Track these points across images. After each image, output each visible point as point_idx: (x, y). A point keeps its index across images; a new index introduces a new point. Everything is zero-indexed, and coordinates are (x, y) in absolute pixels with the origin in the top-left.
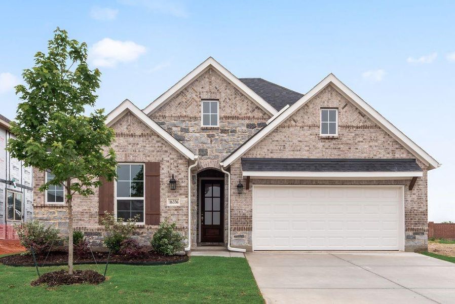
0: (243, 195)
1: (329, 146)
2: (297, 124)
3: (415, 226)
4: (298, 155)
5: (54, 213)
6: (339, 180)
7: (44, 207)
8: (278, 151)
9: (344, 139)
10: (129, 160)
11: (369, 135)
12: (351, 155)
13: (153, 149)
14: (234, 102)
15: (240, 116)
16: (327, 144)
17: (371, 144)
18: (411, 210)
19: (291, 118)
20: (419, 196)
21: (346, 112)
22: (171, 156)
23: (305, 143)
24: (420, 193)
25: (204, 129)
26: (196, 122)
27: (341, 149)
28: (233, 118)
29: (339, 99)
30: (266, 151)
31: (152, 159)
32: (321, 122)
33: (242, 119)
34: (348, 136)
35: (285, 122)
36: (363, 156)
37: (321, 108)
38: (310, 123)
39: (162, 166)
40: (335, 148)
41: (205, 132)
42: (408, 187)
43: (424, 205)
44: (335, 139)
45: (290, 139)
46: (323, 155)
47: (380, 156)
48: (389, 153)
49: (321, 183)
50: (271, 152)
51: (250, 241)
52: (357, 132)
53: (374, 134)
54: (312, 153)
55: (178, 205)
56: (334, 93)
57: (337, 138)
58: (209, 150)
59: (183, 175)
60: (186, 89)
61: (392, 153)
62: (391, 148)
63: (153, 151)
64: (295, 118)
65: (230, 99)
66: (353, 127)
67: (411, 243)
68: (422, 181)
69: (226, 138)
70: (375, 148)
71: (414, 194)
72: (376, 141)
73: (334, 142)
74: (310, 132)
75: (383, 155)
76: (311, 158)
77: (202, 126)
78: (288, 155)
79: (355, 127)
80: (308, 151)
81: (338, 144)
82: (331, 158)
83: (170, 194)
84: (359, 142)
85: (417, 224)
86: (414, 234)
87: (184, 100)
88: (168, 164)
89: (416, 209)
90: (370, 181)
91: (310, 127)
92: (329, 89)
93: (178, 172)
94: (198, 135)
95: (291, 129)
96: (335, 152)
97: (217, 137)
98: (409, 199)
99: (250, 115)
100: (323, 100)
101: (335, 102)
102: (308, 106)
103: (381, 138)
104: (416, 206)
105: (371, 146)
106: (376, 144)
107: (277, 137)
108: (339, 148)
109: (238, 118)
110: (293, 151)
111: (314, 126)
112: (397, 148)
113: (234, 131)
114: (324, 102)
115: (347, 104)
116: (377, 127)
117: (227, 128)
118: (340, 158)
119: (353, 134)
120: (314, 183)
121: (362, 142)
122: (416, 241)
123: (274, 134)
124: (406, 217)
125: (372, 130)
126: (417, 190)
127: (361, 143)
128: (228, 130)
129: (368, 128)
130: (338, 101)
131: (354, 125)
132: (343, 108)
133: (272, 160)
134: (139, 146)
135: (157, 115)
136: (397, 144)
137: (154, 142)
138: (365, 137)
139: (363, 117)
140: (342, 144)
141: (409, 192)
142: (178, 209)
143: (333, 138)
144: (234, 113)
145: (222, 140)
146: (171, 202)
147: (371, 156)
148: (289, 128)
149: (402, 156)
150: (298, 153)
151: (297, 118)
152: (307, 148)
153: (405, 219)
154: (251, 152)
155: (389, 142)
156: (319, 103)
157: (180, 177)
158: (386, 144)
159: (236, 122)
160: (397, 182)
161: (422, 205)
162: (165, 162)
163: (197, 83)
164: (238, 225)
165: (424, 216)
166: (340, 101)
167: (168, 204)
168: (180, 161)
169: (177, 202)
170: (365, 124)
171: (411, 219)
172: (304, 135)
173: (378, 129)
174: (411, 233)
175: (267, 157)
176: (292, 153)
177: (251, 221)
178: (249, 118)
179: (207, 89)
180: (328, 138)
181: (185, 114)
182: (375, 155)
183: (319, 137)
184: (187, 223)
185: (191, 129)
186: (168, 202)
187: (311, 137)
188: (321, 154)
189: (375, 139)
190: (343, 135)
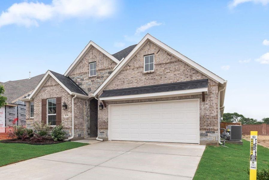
0: (104, 111)
1: (149, 78)
2: (131, 68)
3: (207, 127)
4: (131, 86)
5: (32, 122)
6: (154, 99)
7: (29, 119)
8: (121, 85)
9: (158, 72)
10: (51, 97)
11: (174, 67)
12: (162, 82)
13: (59, 91)
14: (103, 61)
15: (105, 68)
16: (147, 77)
17: (175, 73)
18: (204, 116)
19: (127, 65)
20: (211, 106)
21: (159, 55)
22: (65, 94)
23: (135, 78)
24: (211, 103)
25: (90, 78)
26: (87, 75)
27: (156, 79)
28: (102, 70)
29: (155, 48)
30: (114, 85)
31: (59, 96)
32: (144, 64)
33: (106, 69)
34: (160, 70)
35: (124, 68)
36: (170, 82)
37: (144, 56)
38: (138, 66)
39: (62, 99)
40: (152, 79)
41: (91, 79)
42: (202, 99)
43: (214, 112)
44: (152, 73)
45: (127, 77)
46: (145, 84)
47: (181, 80)
48: (187, 78)
49: (144, 101)
50: (117, 86)
51: (107, 135)
52: (166, 67)
53: (177, 66)
54: (139, 84)
55: (68, 117)
56: (152, 45)
57: (153, 73)
58: (92, 88)
59: (70, 102)
60: (82, 59)
61: (190, 77)
62: (189, 74)
63: (59, 92)
64: (130, 65)
65: (101, 60)
66: (163, 64)
67: (204, 139)
68: (213, 94)
69: (99, 81)
70: (178, 75)
71: (207, 104)
72: (179, 70)
73: (151, 75)
74: (137, 71)
75: (184, 79)
76: (138, 86)
77: (90, 76)
78: (126, 86)
79: (164, 64)
80: (136, 82)
81: (154, 76)
82: (150, 85)
83: (65, 112)
84: (167, 73)
85: (209, 125)
86: (207, 132)
87: (82, 65)
88: (64, 97)
89: (208, 114)
90: (175, 97)
91: (137, 68)
92: (149, 43)
93: (68, 101)
94: (87, 81)
95: (128, 71)
96: (152, 81)
97: (95, 81)
98: (203, 108)
99: (110, 67)
100: (145, 51)
101: (152, 50)
102: (136, 56)
103: (182, 68)
104: (208, 113)
105: (175, 75)
106: (179, 72)
107: (120, 77)
108: (155, 79)
109: (104, 69)
110: (129, 83)
111: (140, 67)
112: (193, 73)
113: (102, 77)
114: (146, 52)
115: (159, 50)
116: (179, 61)
117: (100, 76)
118: (155, 84)
119: (163, 69)
120: (140, 101)
121: (169, 72)
122: (208, 138)
123: (119, 75)
124: (200, 121)
125: (176, 64)
126: (209, 101)
127: (169, 74)
128: (100, 77)
129: (173, 63)
130: (154, 49)
131: (164, 62)
132: (157, 53)
133: (118, 90)
134: (54, 90)
135: (72, 74)
136: (194, 70)
137: (59, 88)
138: (171, 69)
139: (170, 56)
140: (156, 76)
141: (202, 103)
142: (68, 119)
143: (151, 73)
144: (103, 67)
145: (97, 82)
146: (66, 116)
147: (175, 81)
148: (126, 71)
149: (197, 78)
150: (131, 84)
151: (131, 64)
152: (136, 81)
153: (200, 122)
154: (108, 87)
155: (188, 70)
156: (143, 53)
157: (69, 103)
158: (186, 71)
159: (103, 72)
160: (194, 96)
161: (213, 112)
162: (63, 97)
163: (87, 55)
164: (101, 127)
165: (215, 120)
166: (155, 49)
167: (65, 117)
168: (69, 96)
169: (68, 116)
170: (171, 60)
171: (204, 122)
172: (134, 73)
173: (180, 62)
174: (204, 132)
175: (115, 89)
176: (128, 85)
177: (108, 124)
178: (109, 69)
179: (91, 57)
180: (148, 73)
181: (82, 71)
182: (178, 80)
183: (142, 73)
184: (72, 125)
185: (85, 79)
186: (64, 115)
187: (138, 74)
188: (144, 84)
189: (178, 69)
190: (157, 70)
